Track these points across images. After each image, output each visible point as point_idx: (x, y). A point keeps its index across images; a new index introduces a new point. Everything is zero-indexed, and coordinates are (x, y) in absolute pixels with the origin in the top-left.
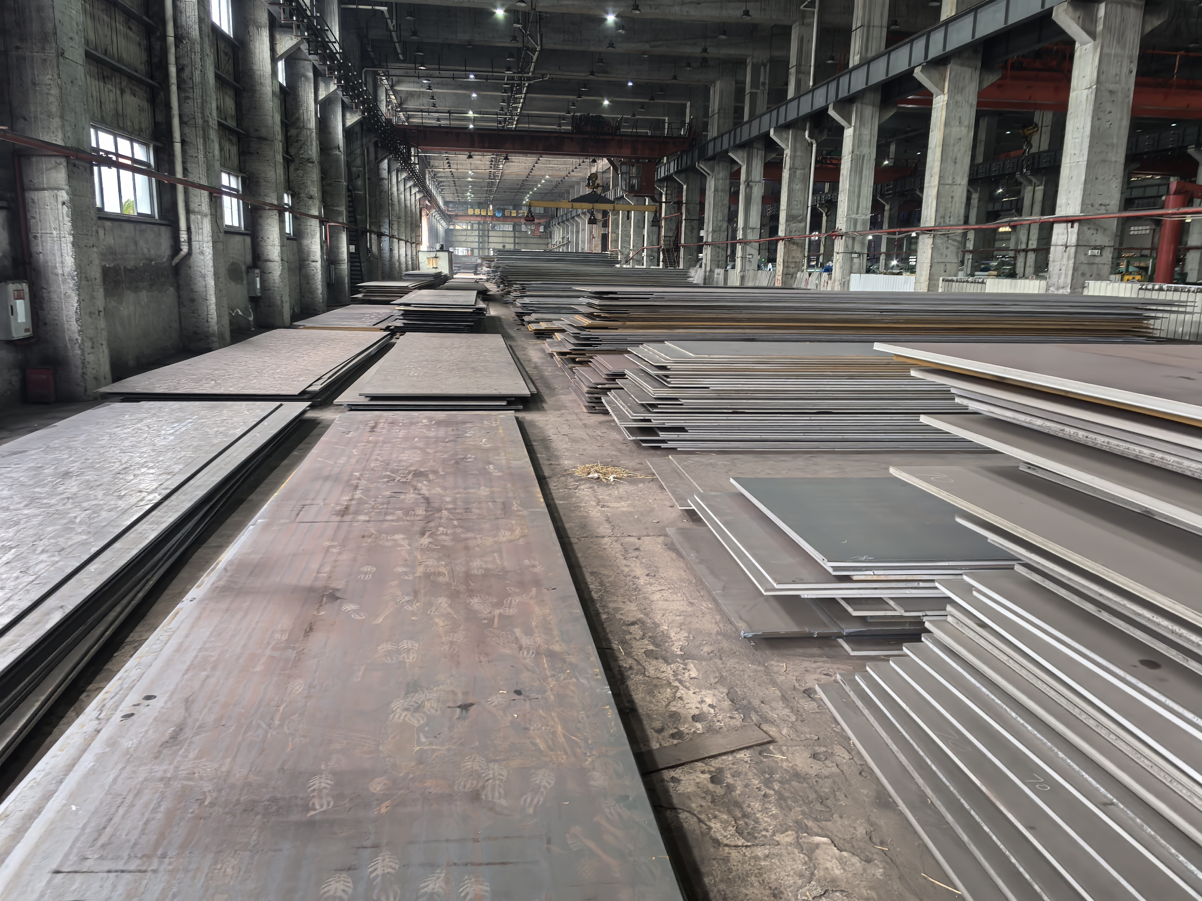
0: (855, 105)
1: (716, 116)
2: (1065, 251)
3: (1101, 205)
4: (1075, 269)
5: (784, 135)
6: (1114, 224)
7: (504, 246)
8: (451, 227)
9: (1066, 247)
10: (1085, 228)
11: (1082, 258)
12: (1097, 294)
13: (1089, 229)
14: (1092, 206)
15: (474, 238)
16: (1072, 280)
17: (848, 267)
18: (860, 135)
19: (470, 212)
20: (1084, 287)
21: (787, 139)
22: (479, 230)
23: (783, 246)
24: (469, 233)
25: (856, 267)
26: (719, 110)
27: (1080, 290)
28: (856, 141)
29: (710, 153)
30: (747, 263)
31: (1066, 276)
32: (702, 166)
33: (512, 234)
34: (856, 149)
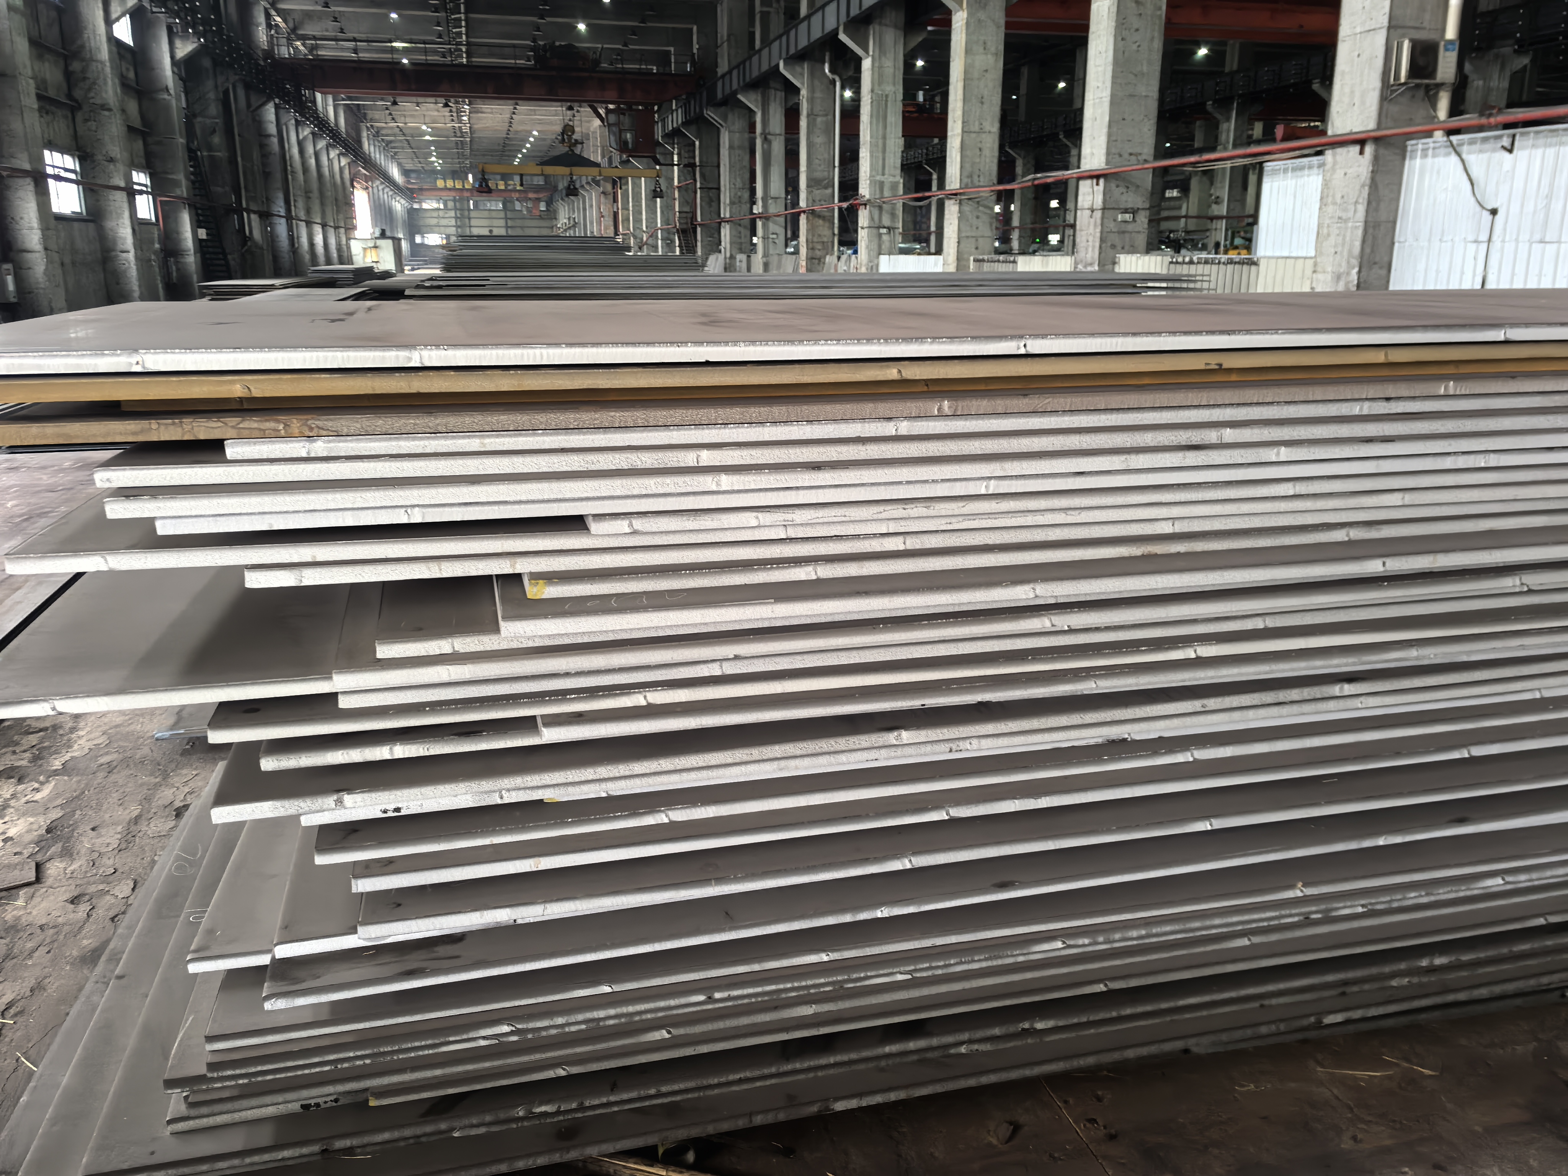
0: (871, 27)
1: (725, 44)
2: (1091, 217)
3: (1131, 154)
4: (1102, 240)
5: (798, 69)
6: (1147, 180)
7: (491, 231)
8: (416, 206)
9: (1092, 211)
10: (1113, 185)
11: (1112, 225)
12: (1128, 271)
13: (1117, 186)
14: (1120, 156)
15: (450, 221)
16: (1100, 253)
17: (876, 247)
18: (880, 67)
19: (440, 183)
20: (1114, 263)
21: (802, 75)
22: (456, 209)
23: (805, 221)
24: (441, 213)
25: (885, 246)
26: (729, 36)
27: (1110, 266)
28: (876, 76)
29: (720, 95)
30: (771, 245)
31: (1093, 250)
32: (710, 114)
33: (502, 215)
34: (876, 87)
